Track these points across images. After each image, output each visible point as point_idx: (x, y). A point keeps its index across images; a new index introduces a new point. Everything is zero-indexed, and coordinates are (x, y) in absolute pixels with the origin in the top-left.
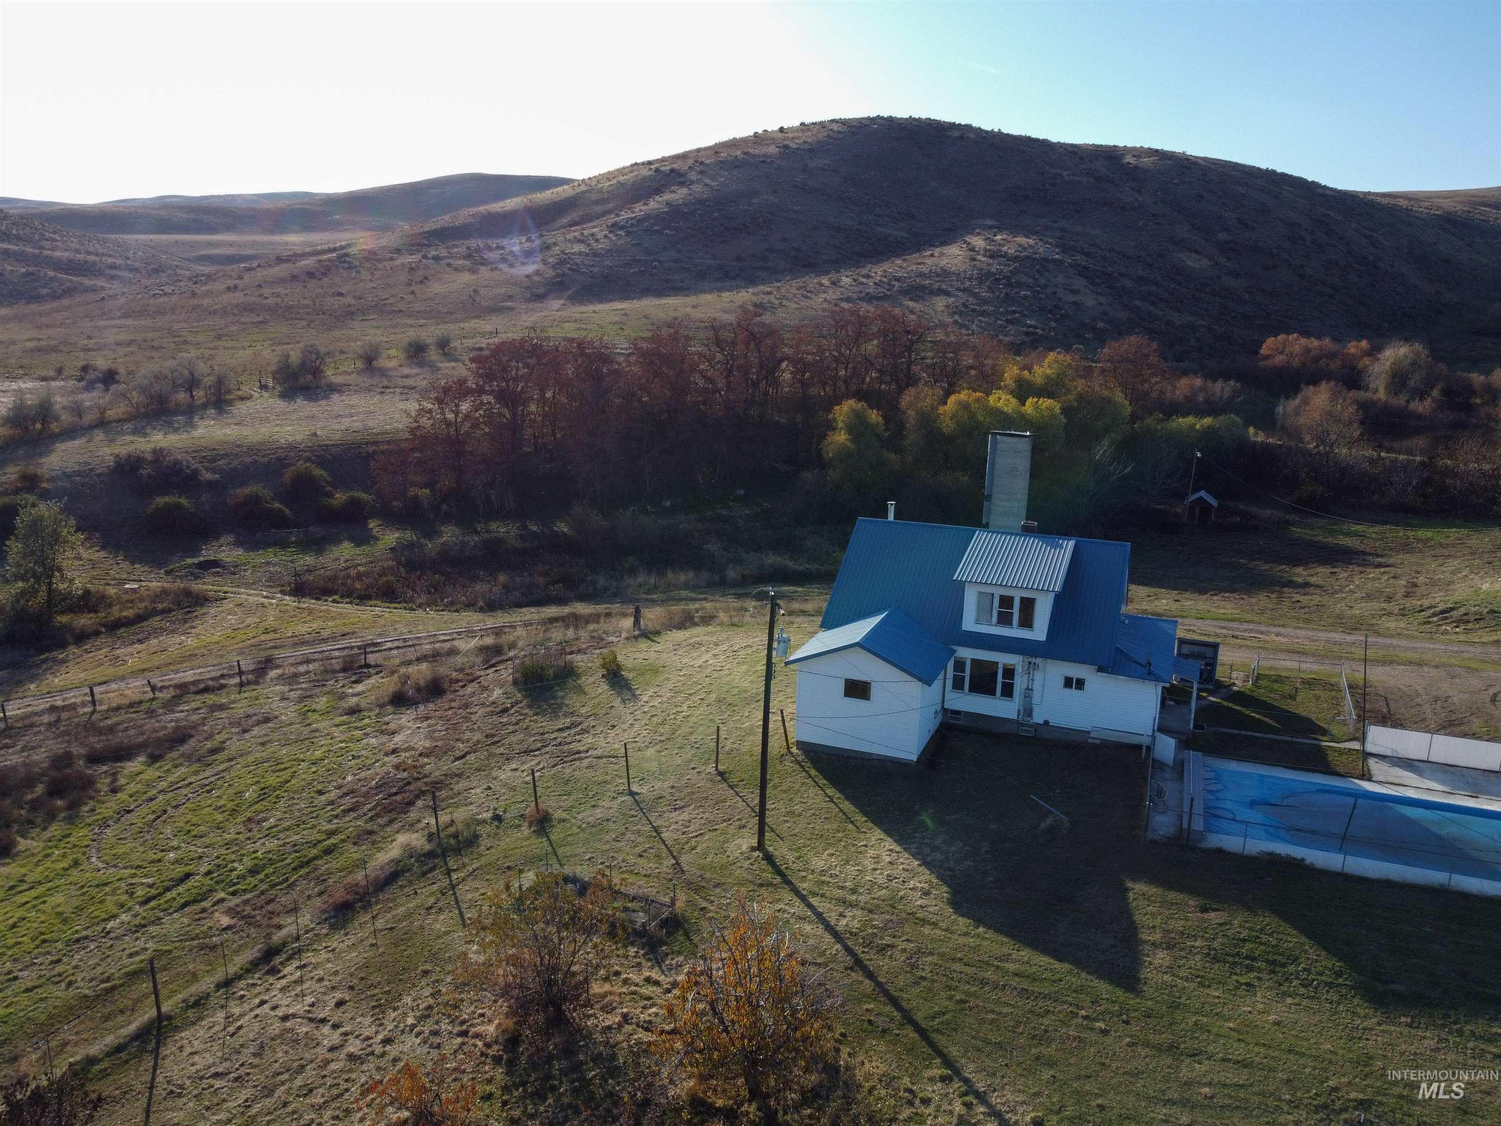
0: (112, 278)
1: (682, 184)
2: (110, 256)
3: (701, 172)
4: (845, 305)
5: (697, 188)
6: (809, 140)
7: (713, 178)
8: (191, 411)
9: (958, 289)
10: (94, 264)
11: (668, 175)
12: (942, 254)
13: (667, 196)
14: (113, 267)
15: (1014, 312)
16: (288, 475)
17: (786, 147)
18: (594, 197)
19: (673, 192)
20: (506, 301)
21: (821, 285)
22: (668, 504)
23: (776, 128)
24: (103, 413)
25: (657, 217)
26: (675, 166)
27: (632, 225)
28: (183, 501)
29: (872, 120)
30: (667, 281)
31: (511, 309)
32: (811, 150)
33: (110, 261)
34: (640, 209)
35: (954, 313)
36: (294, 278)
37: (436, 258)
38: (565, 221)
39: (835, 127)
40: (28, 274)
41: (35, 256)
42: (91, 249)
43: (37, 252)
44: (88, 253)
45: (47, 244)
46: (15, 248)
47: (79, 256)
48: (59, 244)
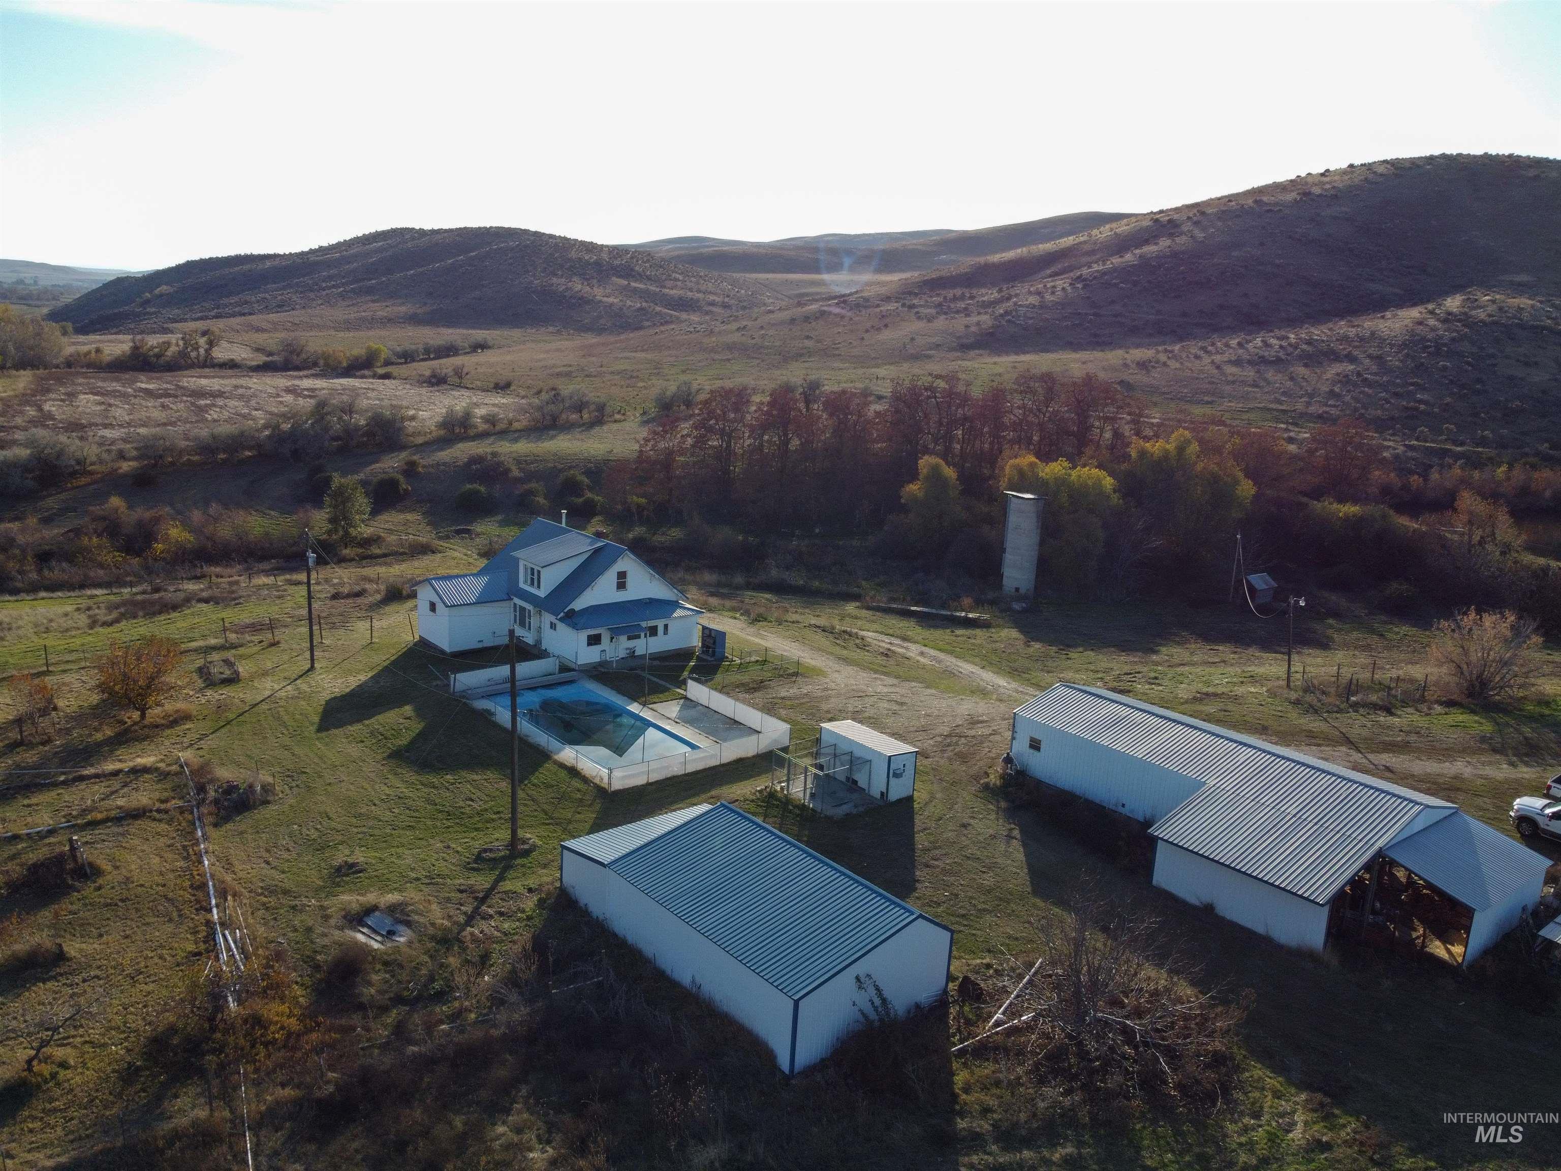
0: (707, 313)
1: (1171, 235)
2: (715, 294)
3: (1196, 223)
4: (1230, 370)
5: (1182, 240)
6: (1341, 186)
7: (1204, 229)
9: (1370, 357)
10: (698, 300)
11: (1163, 226)
12: (1395, 316)
13: (1150, 249)
14: (712, 304)
15: (1412, 384)
17: (1307, 194)
18: (1087, 247)
19: (1156, 244)
20: (931, 349)
21: (1227, 345)
23: (1322, 171)
24: (510, 423)
25: (1125, 272)
26: (1176, 217)
27: (1095, 278)
28: (482, 489)
29: (1431, 159)
30: (1096, 335)
31: (929, 357)
32: (1335, 197)
33: (712, 297)
34: (1116, 260)
35: (1340, 382)
37: (912, 307)
38: (1048, 272)
39: (1381, 169)
40: (641, 309)
41: (655, 294)
42: (703, 288)
43: (658, 290)
44: (699, 291)
45: (669, 284)
46: (642, 286)
47: (690, 294)
48: (679, 283)
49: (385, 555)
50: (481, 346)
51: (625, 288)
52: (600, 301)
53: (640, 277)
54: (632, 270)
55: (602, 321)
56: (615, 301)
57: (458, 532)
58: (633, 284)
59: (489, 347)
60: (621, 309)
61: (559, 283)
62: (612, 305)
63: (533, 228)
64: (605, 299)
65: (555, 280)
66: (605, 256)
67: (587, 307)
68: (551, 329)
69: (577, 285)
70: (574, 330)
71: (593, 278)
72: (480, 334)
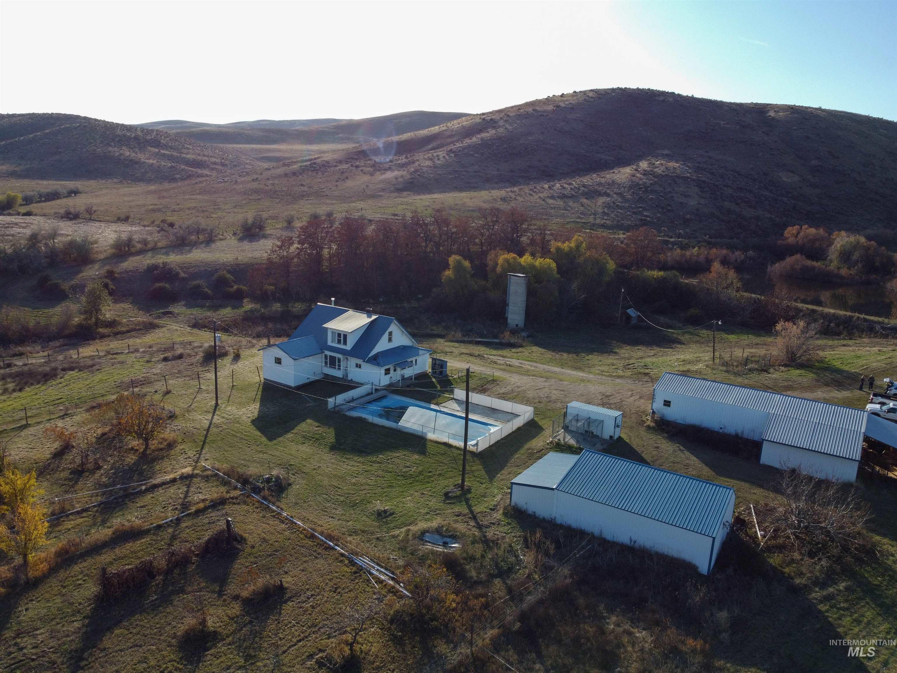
0: (213, 169)
1: (494, 128)
2: (215, 157)
3: (506, 121)
4: (551, 201)
5: (501, 130)
6: (573, 102)
7: (511, 124)
8: (194, 245)
9: (616, 193)
10: (206, 161)
11: (488, 122)
12: (619, 172)
13: (484, 135)
14: (215, 163)
15: (640, 207)
16: (215, 276)
17: (558, 106)
18: (448, 133)
19: (488, 132)
20: (380, 192)
21: (543, 188)
22: (382, 300)
23: (560, 94)
24: (156, 244)
25: (474, 147)
26: (494, 117)
27: (460, 151)
28: (167, 286)
29: (613, 90)
30: (468, 183)
31: (381, 196)
32: (572, 108)
33: (214, 160)
34: (467, 142)
35: (606, 207)
36: (286, 175)
37: (357, 167)
38: (430, 147)
39: (591, 94)
40: (172, 167)
41: (177, 157)
42: (206, 153)
43: (179, 155)
44: (204, 156)
45: (185, 151)
46: (169, 153)
47: (200, 158)
48: (191, 151)
49: (128, 331)
50: (75, 192)
51: (157, 154)
52: (144, 162)
53: (166, 147)
54: (160, 142)
55: (149, 175)
56: (155, 162)
57: (165, 314)
58: (162, 151)
59: (80, 193)
60: (159, 167)
61: (115, 151)
62: (152, 164)
63: (83, 115)
64: (147, 161)
65: (110, 149)
66: (139, 133)
67: (137, 166)
68: (115, 180)
69: (127, 152)
70: (132, 180)
71: (135, 147)
72: (71, 184)
